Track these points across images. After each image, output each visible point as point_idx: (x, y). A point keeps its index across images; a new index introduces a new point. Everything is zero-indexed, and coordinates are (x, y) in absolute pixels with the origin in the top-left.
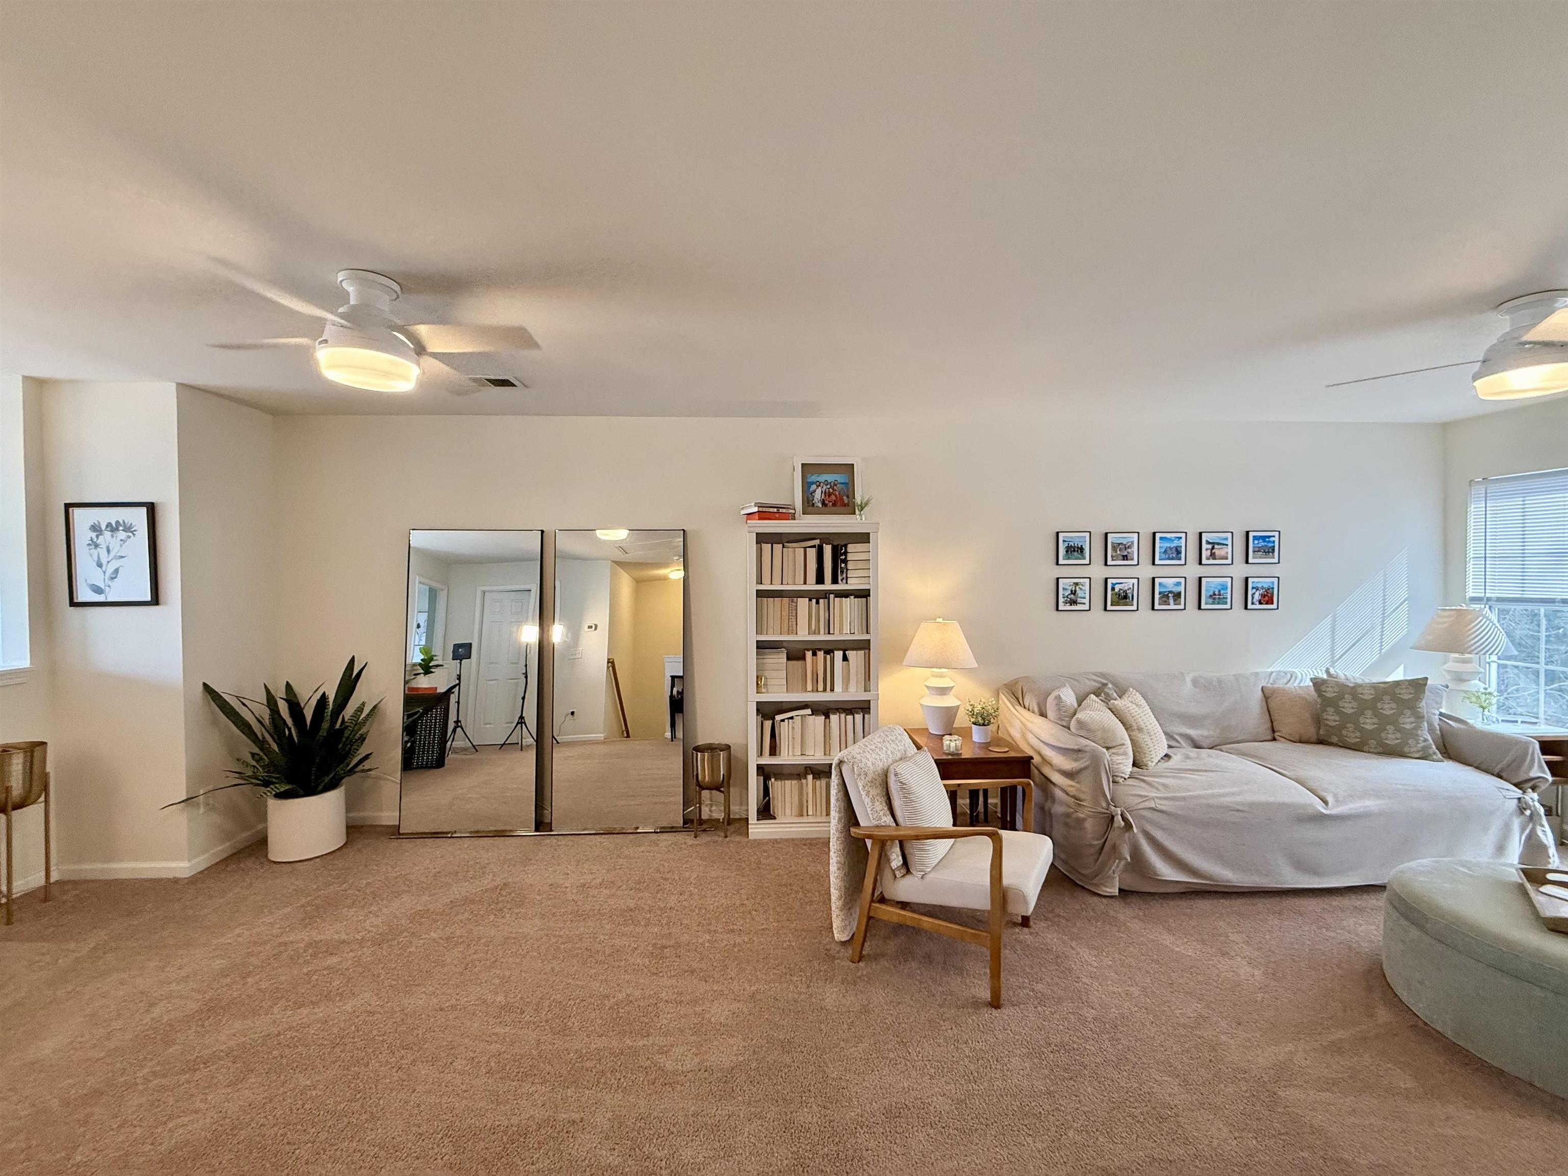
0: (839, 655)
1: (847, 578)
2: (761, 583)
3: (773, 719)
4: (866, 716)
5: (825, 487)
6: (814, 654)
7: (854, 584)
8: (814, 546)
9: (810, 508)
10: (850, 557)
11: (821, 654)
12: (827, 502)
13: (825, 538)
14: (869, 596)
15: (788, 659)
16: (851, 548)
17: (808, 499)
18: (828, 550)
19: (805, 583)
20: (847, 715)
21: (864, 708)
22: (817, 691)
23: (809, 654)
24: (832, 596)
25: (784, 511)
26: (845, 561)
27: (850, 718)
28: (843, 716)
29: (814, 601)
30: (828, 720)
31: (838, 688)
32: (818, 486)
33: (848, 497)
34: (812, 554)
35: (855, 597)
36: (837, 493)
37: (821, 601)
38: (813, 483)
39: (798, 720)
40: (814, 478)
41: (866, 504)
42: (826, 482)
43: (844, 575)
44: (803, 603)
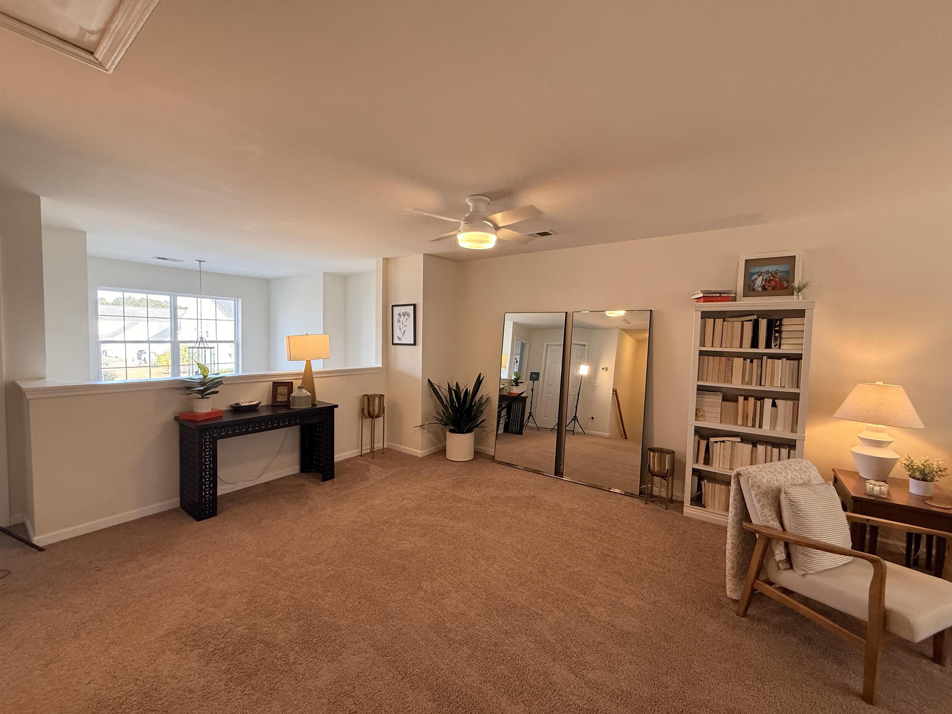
0: (768, 402)
1: (780, 344)
3: (708, 440)
5: (766, 276)
6: (746, 399)
7: (786, 349)
8: (751, 320)
10: (784, 328)
11: (751, 400)
12: (766, 287)
13: (762, 314)
15: (724, 400)
16: (785, 321)
17: (749, 286)
18: (763, 324)
19: (741, 347)
20: (773, 447)
21: (790, 444)
22: (747, 426)
23: (741, 399)
24: (765, 358)
25: (726, 295)
26: (780, 332)
27: (776, 450)
28: (769, 448)
29: (748, 360)
30: (755, 449)
31: (766, 426)
32: (759, 276)
33: (788, 282)
34: (748, 327)
35: (787, 360)
36: (778, 280)
37: (755, 361)
38: (755, 274)
39: (728, 444)
40: (757, 270)
41: (805, 286)
42: (767, 272)
43: (778, 342)
44: (738, 362)
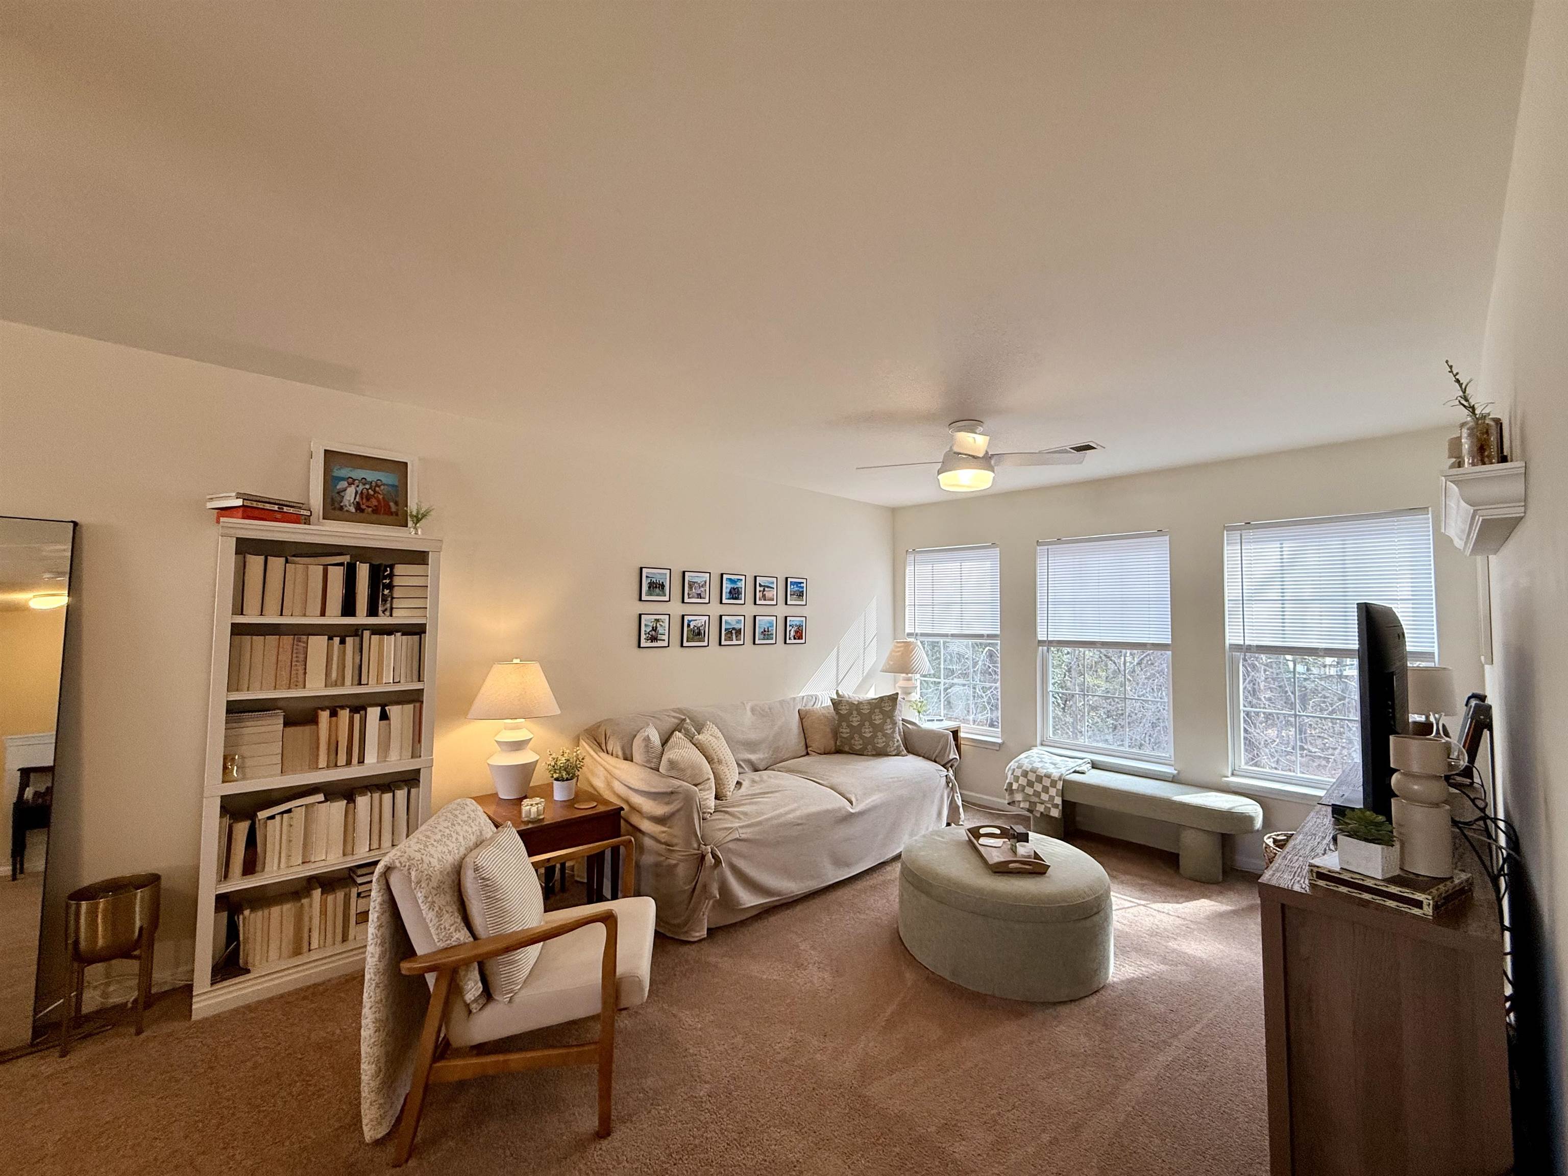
0: (373, 713)
1: (392, 609)
2: (242, 614)
3: (252, 817)
4: (413, 791)
5: (361, 487)
6: (334, 714)
7: (401, 616)
8: (341, 564)
9: (338, 513)
10: (397, 581)
11: (344, 714)
12: (363, 507)
13: (360, 553)
14: (425, 632)
15: (286, 724)
16: (399, 569)
17: (332, 499)
18: (363, 571)
19: (323, 614)
20: (383, 793)
21: (411, 779)
22: (336, 766)
23: (324, 716)
24: (367, 634)
25: (292, 510)
26: (390, 587)
27: (387, 797)
28: (376, 796)
29: (337, 640)
30: (352, 805)
31: (371, 757)
32: (350, 484)
33: (396, 503)
34: (337, 576)
35: (403, 635)
36: (381, 497)
37: (349, 640)
38: (343, 479)
39: (299, 814)
40: (344, 472)
41: (424, 516)
42: (364, 481)
43: (388, 605)
44: (317, 644)
